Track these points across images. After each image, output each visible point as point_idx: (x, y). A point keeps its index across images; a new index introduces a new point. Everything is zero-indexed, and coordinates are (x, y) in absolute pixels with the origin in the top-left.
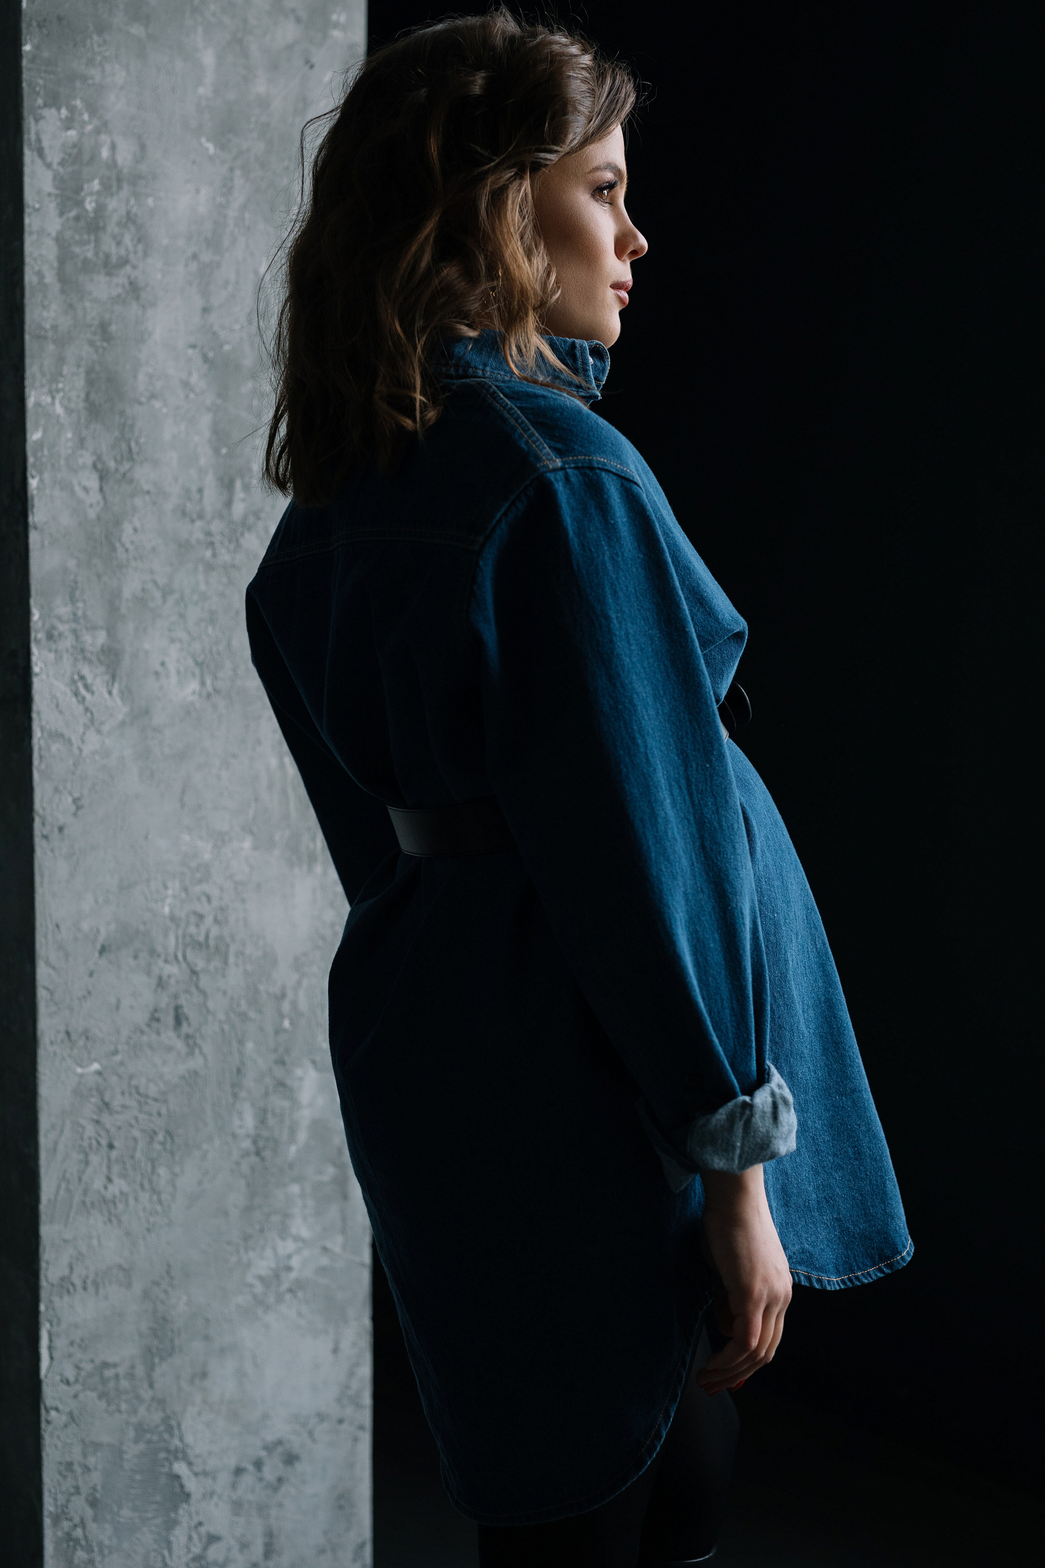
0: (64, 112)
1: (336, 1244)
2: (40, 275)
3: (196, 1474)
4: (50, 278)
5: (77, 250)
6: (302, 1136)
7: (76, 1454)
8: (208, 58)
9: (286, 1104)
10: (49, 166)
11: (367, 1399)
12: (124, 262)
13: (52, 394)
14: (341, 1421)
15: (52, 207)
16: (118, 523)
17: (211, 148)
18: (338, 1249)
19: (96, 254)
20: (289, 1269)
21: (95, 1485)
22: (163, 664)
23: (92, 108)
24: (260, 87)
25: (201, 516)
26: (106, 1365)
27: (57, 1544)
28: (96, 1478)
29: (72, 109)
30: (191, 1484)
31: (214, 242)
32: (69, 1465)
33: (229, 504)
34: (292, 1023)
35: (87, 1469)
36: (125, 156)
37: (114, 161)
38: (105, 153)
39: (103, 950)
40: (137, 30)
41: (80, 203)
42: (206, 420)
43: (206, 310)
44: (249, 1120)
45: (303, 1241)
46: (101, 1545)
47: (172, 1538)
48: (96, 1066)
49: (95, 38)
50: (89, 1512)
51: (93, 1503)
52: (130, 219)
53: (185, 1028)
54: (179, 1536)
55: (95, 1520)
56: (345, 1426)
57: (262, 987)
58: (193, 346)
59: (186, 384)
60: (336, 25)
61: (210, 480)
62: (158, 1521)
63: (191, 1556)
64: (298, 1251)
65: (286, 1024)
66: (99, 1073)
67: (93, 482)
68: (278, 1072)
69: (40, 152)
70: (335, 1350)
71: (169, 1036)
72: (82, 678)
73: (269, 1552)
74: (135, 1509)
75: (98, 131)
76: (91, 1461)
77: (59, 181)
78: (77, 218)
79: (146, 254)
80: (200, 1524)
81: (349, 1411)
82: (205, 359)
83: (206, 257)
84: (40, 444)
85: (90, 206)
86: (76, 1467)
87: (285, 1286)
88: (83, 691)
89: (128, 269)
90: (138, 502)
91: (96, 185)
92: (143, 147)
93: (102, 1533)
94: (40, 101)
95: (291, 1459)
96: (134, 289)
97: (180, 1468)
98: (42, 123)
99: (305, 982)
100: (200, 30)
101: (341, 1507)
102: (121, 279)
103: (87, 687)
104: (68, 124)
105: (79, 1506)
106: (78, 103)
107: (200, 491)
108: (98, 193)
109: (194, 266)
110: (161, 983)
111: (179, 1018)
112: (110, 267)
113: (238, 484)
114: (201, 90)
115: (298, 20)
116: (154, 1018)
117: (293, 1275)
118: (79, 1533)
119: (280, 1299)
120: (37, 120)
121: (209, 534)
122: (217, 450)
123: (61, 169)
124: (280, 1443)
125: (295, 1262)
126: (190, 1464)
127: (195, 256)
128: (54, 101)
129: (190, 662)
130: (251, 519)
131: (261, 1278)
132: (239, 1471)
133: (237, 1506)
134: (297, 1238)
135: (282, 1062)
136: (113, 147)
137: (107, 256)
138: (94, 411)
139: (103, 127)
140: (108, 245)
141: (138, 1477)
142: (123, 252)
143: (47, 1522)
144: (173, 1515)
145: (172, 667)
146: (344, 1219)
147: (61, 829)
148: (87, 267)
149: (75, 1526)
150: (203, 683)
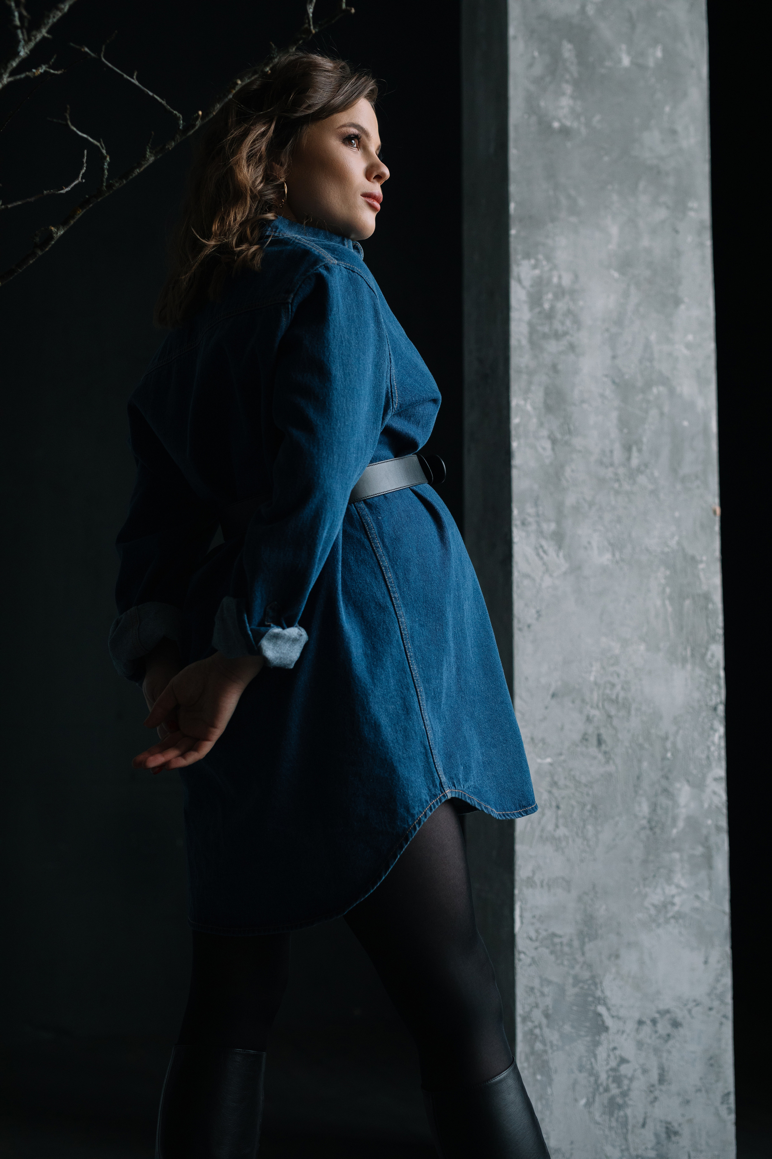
0: (533, 261)
1: (705, 895)
2: (519, 341)
3: (613, 1017)
4: (524, 342)
5: (539, 328)
6: (681, 824)
7: (536, 983)
8: (614, 230)
9: (670, 803)
10: (524, 287)
11: (729, 998)
12: (565, 334)
13: (525, 400)
14: (711, 1009)
15: (526, 308)
16: (562, 467)
17: (616, 275)
18: (706, 899)
19: (550, 330)
20: (673, 904)
21: (548, 1006)
22: (589, 543)
23: (548, 258)
24: (645, 242)
25: (612, 465)
26: (554, 935)
27: (525, 1034)
28: (548, 1001)
29: (537, 260)
30: (609, 1022)
31: (619, 322)
32: (532, 989)
33: (629, 459)
34: (672, 755)
35: (543, 994)
36: (567, 280)
37: (561, 284)
38: (555, 280)
39: (553, 696)
40: (573, 219)
41: (541, 305)
42: (614, 415)
43: (614, 357)
44: (645, 808)
45: (683, 889)
46: (551, 1042)
47: (597, 1052)
48: (549, 760)
49: (550, 224)
50: (544, 1021)
51: (547, 1016)
52: (569, 312)
53: (603, 747)
54: (602, 1052)
55: (548, 1026)
56: (713, 1013)
57: (653, 731)
58: (606, 376)
59: (602, 396)
60: (692, 209)
61: (617, 446)
62: (588, 1039)
63: (608, 1067)
64: (679, 894)
65: (669, 755)
66: (551, 764)
67: (548, 445)
68: (664, 783)
69: (519, 281)
70: (706, 962)
71: (593, 750)
72: (542, 547)
73: (662, 1080)
74: (573, 1027)
75: (551, 270)
76: (546, 990)
77: (530, 295)
78: (540, 313)
79: (579, 329)
80: (615, 1049)
81: (716, 1004)
82: (614, 382)
83: (614, 329)
84: (518, 425)
85: (547, 306)
86: (536, 991)
87: (670, 914)
88: (542, 554)
89: (568, 337)
90: (574, 456)
91: (550, 296)
92: (577, 276)
93: (553, 1036)
94: (519, 257)
95: (676, 1024)
96: (572, 347)
97: (601, 1009)
98: (520, 267)
99: (681, 732)
100: (609, 217)
101: (712, 1065)
102: (564, 342)
103: (545, 552)
104: (535, 267)
105: (537, 1015)
106: (541, 257)
107: (611, 452)
108: (552, 300)
109: (606, 335)
110: (589, 720)
111: (600, 742)
112: (557, 336)
113: (634, 449)
114: (610, 246)
115: (668, 207)
116: (585, 738)
117: (676, 908)
118: (537, 1031)
119: (667, 921)
120: (517, 266)
121: (616, 474)
122: (621, 431)
123: (531, 289)
124: (668, 1011)
125: (677, 900)
126: (608, 1009)
127: (607, 330)
128: (527, 256)
129: (606, 543)
130: (642, 468)
131: (653, 905)
132: (641, 1023)
133: (640, 1044)
134: (678, 886)
135: (667, 778)
136: (560, 277)
137: (557, 331)
138: (549, 409)
139: (555, 267)
140: (557, 325)
141: (575, 1008)
142: (565, 329)
143: (518, 1020)
144: (597, 1038)
145: (595, 544)
146: (710, 880)
147: (529, 626)
148: (545, 336)
149: (535, 1027)
150: (614, 555)
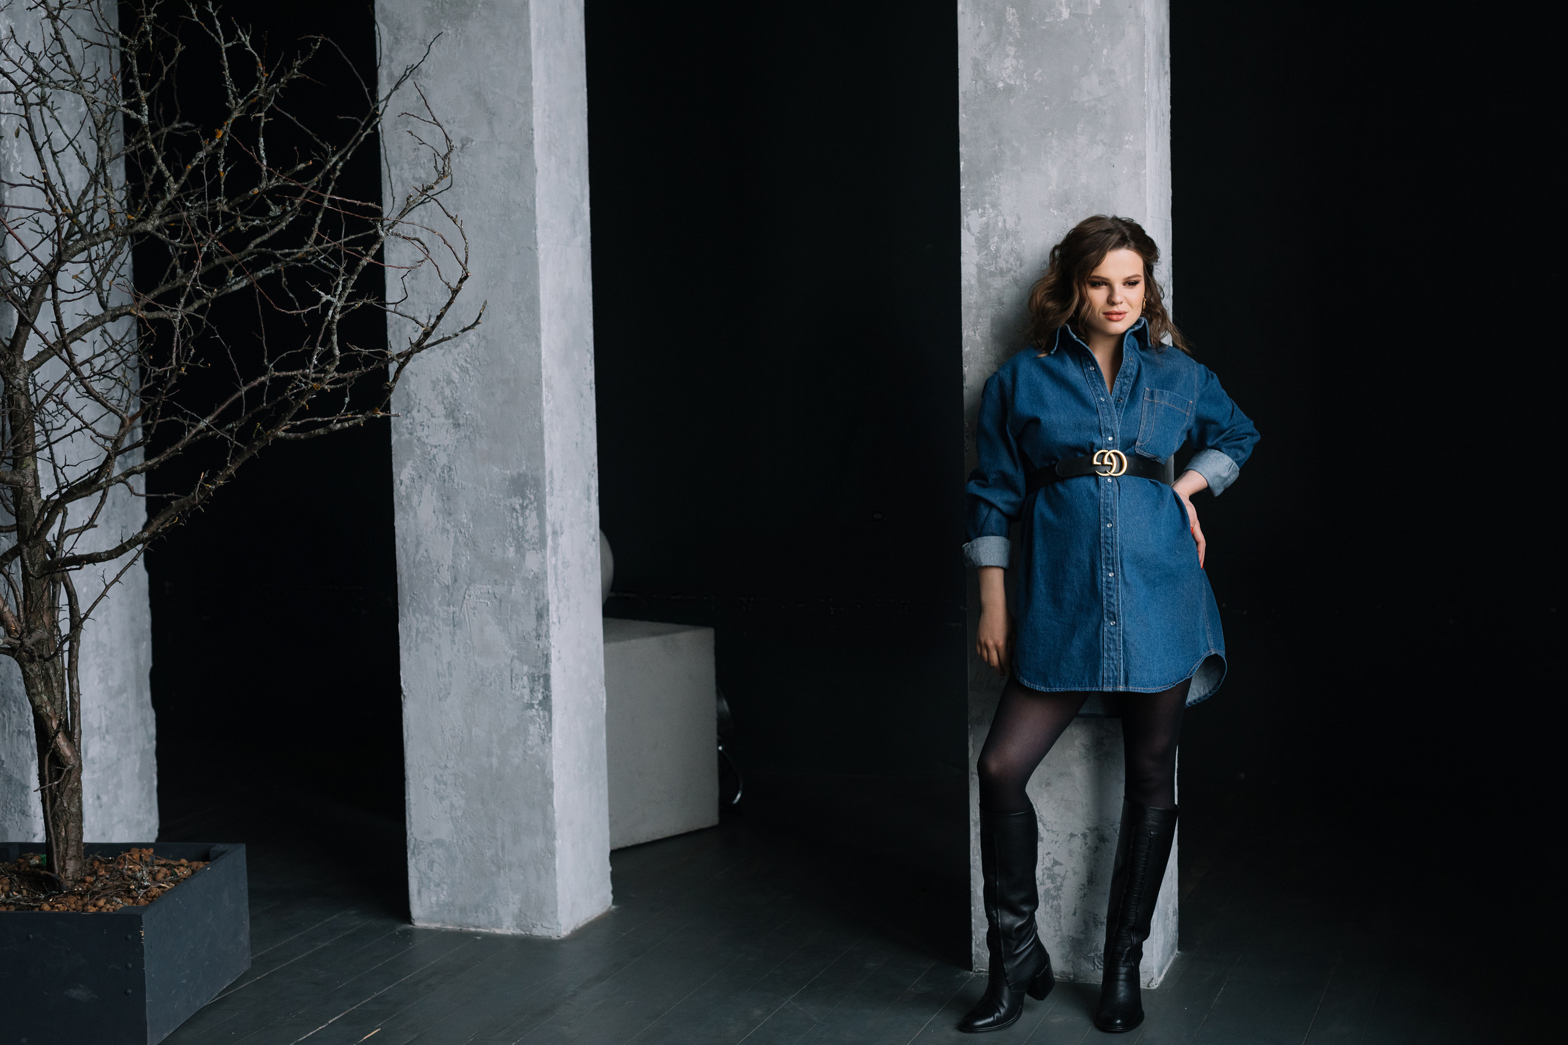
0: (980, 210)
2: (969, 281)
4: (973, 282)
5: (986, 268)
8: (1054, 173)
10: (973, 235)
15: (975, 252)
19: (996, 269)
23: (994, 206)
24: (1083, 179)
29: (984, 209)
36: (1011, 223)
37: (1005, 227)
38: (1000, 224)
40: (1016, 168)
41: (988, 248)
49: (995, 176)
69: (969, 229)
75: (997, 216)
77: (978, 240)
78: (986, 255)
84: (969, 352)
85: (993, 248)
91: (996, 239)
92: (1019, 219)
94: (969, 208)
98: (970, 217)
100: (1050, 161)
104: (982, 215)
106: (987, 205)
108: (997, 242)
114: (1050, 188)
115: (1105, 144)
120: (967, 217)
123: (979, 235)
128: (975, 207)
136: (1005, 221)
137: (1001, 269)
139: (1000, 213)
142: (1009, 266)
